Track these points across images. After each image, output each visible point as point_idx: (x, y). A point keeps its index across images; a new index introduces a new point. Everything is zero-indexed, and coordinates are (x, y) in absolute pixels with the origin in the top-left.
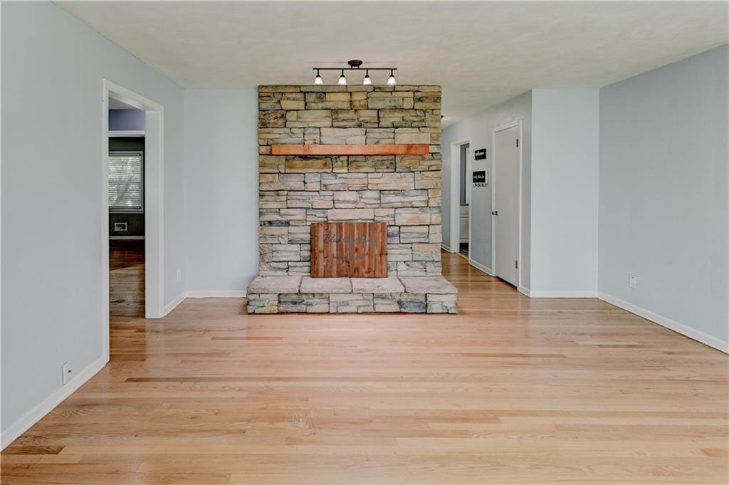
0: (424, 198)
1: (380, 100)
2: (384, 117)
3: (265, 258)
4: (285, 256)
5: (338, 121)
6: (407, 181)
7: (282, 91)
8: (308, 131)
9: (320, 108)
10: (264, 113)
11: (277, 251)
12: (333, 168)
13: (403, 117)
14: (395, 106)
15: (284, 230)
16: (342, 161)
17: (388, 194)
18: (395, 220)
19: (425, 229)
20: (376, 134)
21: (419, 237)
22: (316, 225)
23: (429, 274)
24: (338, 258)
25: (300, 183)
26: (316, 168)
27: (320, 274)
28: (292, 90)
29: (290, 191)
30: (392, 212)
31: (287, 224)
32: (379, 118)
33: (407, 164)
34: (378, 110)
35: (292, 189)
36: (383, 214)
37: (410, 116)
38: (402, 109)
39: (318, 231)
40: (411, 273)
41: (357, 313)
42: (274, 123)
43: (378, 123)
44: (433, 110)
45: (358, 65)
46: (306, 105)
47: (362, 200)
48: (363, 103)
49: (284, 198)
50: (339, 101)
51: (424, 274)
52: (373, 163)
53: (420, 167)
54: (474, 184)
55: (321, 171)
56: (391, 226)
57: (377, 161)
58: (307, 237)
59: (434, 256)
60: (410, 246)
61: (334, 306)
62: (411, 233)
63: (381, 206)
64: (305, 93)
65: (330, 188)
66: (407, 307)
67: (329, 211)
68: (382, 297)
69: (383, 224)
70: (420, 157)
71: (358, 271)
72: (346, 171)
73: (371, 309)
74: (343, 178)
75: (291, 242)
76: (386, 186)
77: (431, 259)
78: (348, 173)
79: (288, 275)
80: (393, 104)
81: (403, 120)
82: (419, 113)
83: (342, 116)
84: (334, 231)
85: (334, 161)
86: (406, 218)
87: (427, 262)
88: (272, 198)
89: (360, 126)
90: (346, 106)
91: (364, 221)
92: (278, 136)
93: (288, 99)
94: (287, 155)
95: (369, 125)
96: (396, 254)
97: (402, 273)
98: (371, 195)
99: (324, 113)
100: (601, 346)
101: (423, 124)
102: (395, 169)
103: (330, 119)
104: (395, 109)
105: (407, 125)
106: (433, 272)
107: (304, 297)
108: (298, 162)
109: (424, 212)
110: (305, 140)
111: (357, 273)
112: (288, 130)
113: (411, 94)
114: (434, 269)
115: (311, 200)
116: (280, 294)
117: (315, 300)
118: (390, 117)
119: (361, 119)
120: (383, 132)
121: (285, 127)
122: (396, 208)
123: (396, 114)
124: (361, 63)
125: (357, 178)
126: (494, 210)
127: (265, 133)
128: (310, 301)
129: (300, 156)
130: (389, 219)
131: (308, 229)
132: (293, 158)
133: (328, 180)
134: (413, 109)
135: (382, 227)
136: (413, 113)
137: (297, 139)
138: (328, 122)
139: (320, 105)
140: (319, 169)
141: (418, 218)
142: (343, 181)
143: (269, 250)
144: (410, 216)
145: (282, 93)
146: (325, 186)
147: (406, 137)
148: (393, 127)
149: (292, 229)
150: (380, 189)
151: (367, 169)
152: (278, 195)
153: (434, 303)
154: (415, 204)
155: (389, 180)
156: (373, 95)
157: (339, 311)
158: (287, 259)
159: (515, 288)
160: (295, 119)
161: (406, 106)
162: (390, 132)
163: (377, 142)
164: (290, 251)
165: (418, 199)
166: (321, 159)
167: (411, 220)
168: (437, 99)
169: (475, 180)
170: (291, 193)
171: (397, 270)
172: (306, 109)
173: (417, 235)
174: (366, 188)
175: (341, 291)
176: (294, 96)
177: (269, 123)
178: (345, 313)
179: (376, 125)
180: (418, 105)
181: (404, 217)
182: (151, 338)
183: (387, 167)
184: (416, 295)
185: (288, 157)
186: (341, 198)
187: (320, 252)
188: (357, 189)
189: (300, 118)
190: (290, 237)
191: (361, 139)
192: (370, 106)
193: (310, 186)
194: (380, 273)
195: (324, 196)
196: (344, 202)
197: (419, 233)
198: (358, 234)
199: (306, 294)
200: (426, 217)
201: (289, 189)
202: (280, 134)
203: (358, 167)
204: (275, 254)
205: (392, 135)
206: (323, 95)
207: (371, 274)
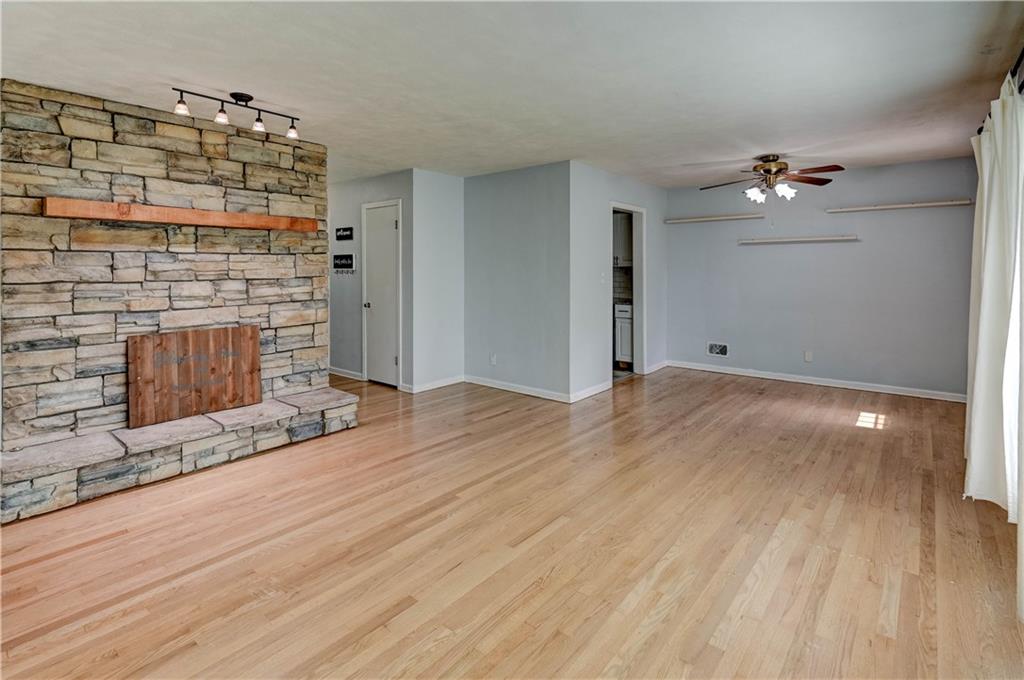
0: (308, 289)
1: (248, 150)
2: (252, 174)
3: (17, 413)
4: (68, 403)
5: (179, 171)
6: (285, 267)
7: (61, 99)
8: (119, 180)
9: (144, 144)
10: (15, 133)
11: (48, 397)
12: (169, 244)
13: (279, 179)
14: (268, 162)
15: (68, 355)
16: (185, 235)
17: (258, 285)
18: (269, 321)
19: (308, 330)
20: (241, 198)
21: (301, 341)
22: (138, 340)
23: (315, 388)
24: (180, 389)
25: (103, 269)
26: (136, 244)
27: (148, 420)
28: (85, 102)
29: (78, 283)
30: (265, 309)
31: (75, 342)
32: (244, 174)
33: (284, 243)
34: (245, 164)
35: (84, 278)
36: (252, 314)
37: (289, 179)
38: (278, 168)
39: (142, 349)
40: (291, 390)
41: (229, 462)
42: (43, 156)
43: (244, 182)
44: (317, 175)
45: (246, 102)
46: (116, 134)
47: (219, 295)
48: (220, 149)
49: (67, 297)
50: (180, 139)
51: (308, 388)
52: (237, 240)
53: (303, 247)
54: (335, 270)
55: (146, 249)
56: (262, 329)
57: (244, 236)
58: (120, 361)
59: (320, 363)
60: (290, 354)
61: (189, 462)
62: (292, 336)
63: (249, 301)
64: (113, 114)
65: (163, 276)
66: (300, 433)
67: (161, 314)
68: (267, 428)
69: (254, 328)
70: (302, 235)
71: (216, 403)
72: (193, 250)
73: (250, 450)
74: (187, 260)
75: (82, 375)
76: (256, 274)
77: (316, 368)
78: (197, 253)
79: (77, 436)
80: (266, 159)
81: (279, 183)
82: (300, 177)
83: (185, 163)
84: (173, 345)
85: (171, 233)
86: (285, 317)
87: (311, 372)
88: (38, 298)
89: (215, 183)
90: (193, 148)
91: (223, 326)
92: (53, 182)
93: (75, 117)
94: (74, 218)
95: (230, 184)
96: (272, 367)
97: (280, 393)
98: (233, 287)
99: (153, 154)
100: (489, 418)
101: (305, 192)
102: (269, 250)
103: (163, 166)
104: (268, 166)
105: (285, 190)
106: (319, 384)
107: (133, 460)
108: (99, 232)
109: (308, 307)
110: (113, 194)
111: (214, 406)
112: (76, 174)
113: (289, 150)
114: (319, 381)
115: (127, 297)
116: (80, 469)
117: (153, 462)
118: (262, 176)
119: (217, 172)
120: (253, 196)
121: (70, 166)
122: (270, 304)
123: (270, 173)
124: (251, 98)
125: (211, 262)
126: (365, 302)
127: (20, 172)
128: (144, 465)
129: (104, 222)
130: (259, 320)
131: (121, 348)
132: (89, 225)
133: (161, 264)
134: (293, 169)
135: (253, 332)
136: (292, 175)
137: (98, 191)
138: (160, 170)
139: (145, 140)
140: (142, 245)
141: (301, 316)
142: (186, 265)
143: (29, 396)
144: (289, 314)
145: (63, 104)
146: (154, 273)
147: (284, 206)
148: (266, 190)
149: (83, 352)
150: (247, 277)
151: (227, 249)
152: (52, 291)
153: (332, 419)
154: (296, 297)
155: (259, 266)
156: (236, 140)
157: (199, 466)
158: (73, 407)
159: (395, 388)
160: (94, 156)
161: (283, 165)
162: (261, 197)
163: (243, 210)
164: (79, 392)
165: (300, 291)
166: (145, 229)
167: (292, 318)
168: (322, 163)
169: (336, 266)
170: (83, 286)
171: (272, 390)
172: (115, 142)
173: (299, 338)
174: (226, 276)
175: (206, 434)
176: (90, 114)
177: (28, 154)
178: (209, 468)
179: (242, 186)
180: (299, 166)
181: (282, 315)
183: (258, 247)
184: (311, 414)
185: (75, 222)
186: (185, 293)
187: (147, 383)
188: (212, 278)
189: (103, 155)
190: (81, 366)
191: (218, 204)
192: (232, 156)
193: (122, 274)
194: (251, 399)
195: (151, 290)
196: (190, 298)
197: (300, 335)
198: (215, 346)
199: (138, 455)
200: (311, 314)
201: (77, 279)
202: (56, 178)
203: (214, 244)
204: (42, 403)
205: (264, 202)
206: (150, 124)
207: (238, 401)
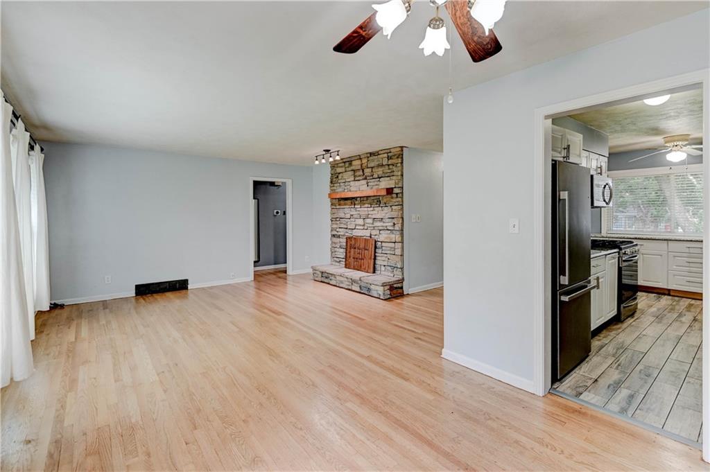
0: (393, 224)
1: (373, 161)
2: (374, 172)
5: (356, 177)
6: (385, 213)
8: (346, 184)
9: (350, 170)
10: (332, 175)
12: (355, 205)
14: (379, 164)
15: (338, 240)
16: (358, 201)
17: (377, 221)
18: (380, 238)
20: (372, 183)
21: (390, 250)
22: (348, 238)
25: (343, 214)
26: (348, 205)
29: (340, 218)
30: (378, 232)
31: (339, 237)
33: (385, 201)
34: (372, 168)
36: (375, 234)
37: (386, 170)
38: (382, 166)
39: (348, 241)
40: (387, 273)
42: (335, 181)
43: (372, 176)
44: (397, 164)
46: (345, 169)
47: (366, 224)
48: (366, 164)
50: (357, 165)
51: (393, 275)
52: (370, 202)
53: (391, 203)
55: (350, 207)
56: (378, 242)
57: (372, 200)
59: (398, 264)
60: (386, 255)
62: (386, 247)
63: (374, 228)
64: (345, 162)
66: (363, 290)
67: (354, 230)
69: (375, 240)
73: (350, 288)
74: (359, 211)
76: (376, 216)
78: (361, 208)
81: (383, 172)
82: (390, 167)
83: (358, 173)
85: (355, 201)
87: (394, 267)
89: (365, 179)
90: (359, 167)
91: (366, 238)
92: (336, 188)
93: (339, 166)
95: (369, 178)
96: (380, 260)
97: (383, 273)
98: (369, 221)
99: (351, 173)
101: (392, 174)
102: (380, 205)
105: (385, 176)
106: (397, 275)
108: (342, 202)
109: (393, 233)
110: (345, 189)
112: (339, 184)
113: (386, 155)
118: (377, 171)
119: (365, 174)
120: (375, 181)
122: (380, 230)
123: (380, 169)
125: (364, 211)
127: (332, 186)
129: (343, 199)
130: (377, 237)
134: (388, 164)
135: (372, 242)
136: (387, 167)
137: (342, 189)
138: (353, 178)
141: (390, 237)
144: (386, 235)
146: (352, 215)
147: (385, 184)
148: (379, 178)
149: (341, 240)
150: (373, 217)
151: (368, 206)
152: (337, 220)
154: (388, 228)
155: (377, 212)
156: (370, 158)
161: (384, 163)
163: (372, 188)
164: (340, 252)
165: (390, 225)
166: (350, 200)
167: (386, 238)
168: (399, 156)
171: (380, 270)
172: (345, 172)
174: (367, 217)
176: (341, 164)
180: (390, 162)
181: (383, 236)
182: (288, 278)
183: (376, 204)
184: (367, 283)
185: (339, 200)
188: (364, 218)
189: (343, 177)
190: (340, 244)
191: (366, 187)
192: (369, 166)
193: (346, 216)
195: (352, 221)
196: (359, 225)
197: (391, 247)
200: (394, 237)
203: (364, 204)
205: (378, 183)
206: (351, 162)
207: (366, 270)
